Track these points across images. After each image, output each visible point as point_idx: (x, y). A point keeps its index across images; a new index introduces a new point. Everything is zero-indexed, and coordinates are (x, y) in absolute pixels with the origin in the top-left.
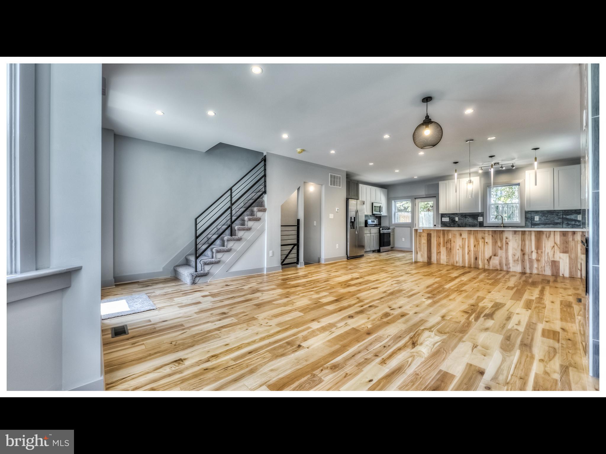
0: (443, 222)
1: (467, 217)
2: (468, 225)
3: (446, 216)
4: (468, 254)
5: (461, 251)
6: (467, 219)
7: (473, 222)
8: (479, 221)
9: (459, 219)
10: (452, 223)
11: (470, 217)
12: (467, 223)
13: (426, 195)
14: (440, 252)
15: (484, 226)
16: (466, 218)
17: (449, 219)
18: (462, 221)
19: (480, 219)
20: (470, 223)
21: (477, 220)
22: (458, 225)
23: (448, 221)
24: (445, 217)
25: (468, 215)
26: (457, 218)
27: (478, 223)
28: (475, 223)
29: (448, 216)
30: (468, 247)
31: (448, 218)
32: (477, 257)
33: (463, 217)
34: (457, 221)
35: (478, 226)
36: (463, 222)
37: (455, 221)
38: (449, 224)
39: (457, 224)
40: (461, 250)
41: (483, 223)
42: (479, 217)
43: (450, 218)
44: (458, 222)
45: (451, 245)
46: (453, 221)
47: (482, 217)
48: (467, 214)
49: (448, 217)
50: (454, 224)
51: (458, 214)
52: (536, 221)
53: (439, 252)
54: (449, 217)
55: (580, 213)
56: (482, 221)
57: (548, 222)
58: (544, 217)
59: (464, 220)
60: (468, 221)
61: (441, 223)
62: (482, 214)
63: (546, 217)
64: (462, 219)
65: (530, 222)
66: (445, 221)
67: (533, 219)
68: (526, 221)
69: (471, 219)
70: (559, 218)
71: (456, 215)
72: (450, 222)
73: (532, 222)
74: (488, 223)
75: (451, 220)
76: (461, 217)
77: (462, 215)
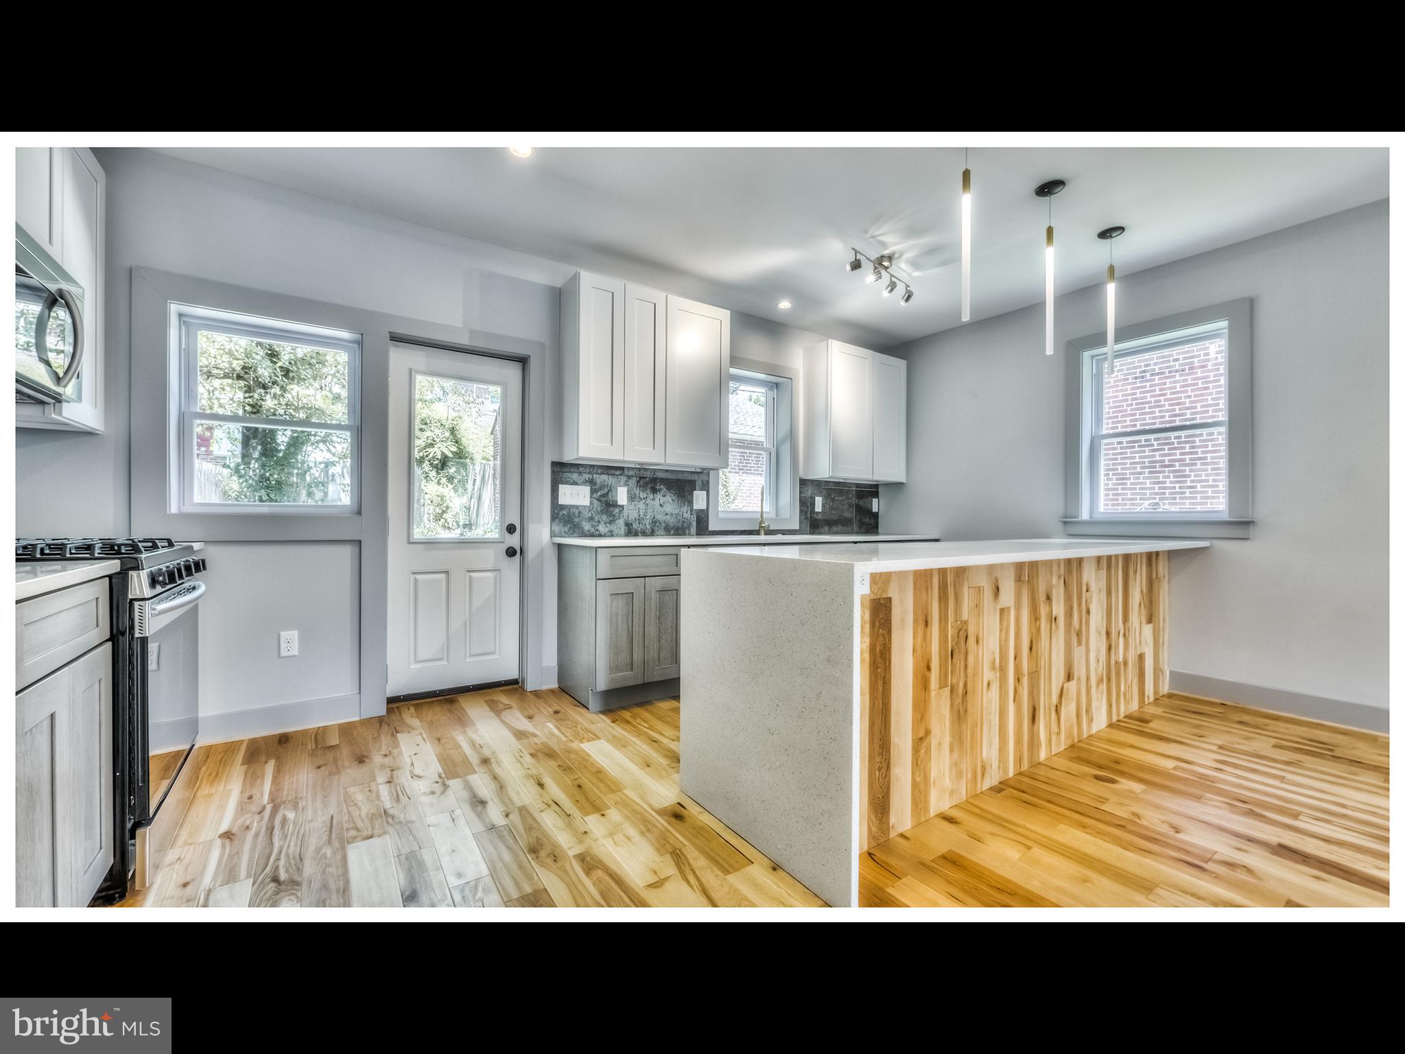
0: (563, 507)
1: (660, 490)
2: (663, 525)
3: (575, 476)
4: (1014, 701)
5: (995, 688)
6: (658, 496)
7: (676, 512)
8: (695, 507)
9: (632, 498)
10: (604, 517)
11: (669, 489)
12: (660, 517)
13: (473, 333)
14: (928, 733)
15: (711, 528)
16: (654, 491)
17: (593, 492)
18: (641, 505)
19: (699, 500)
20: (668, 517)
21: (691, 503)
22: (628, 525)
23: (588, 504)
24: (575, 483)
25: (663, 481)
26: (625, 489)
27: (694, 518)
28: (686, 515)
29: (587, 476)
30: (1015, 658)
31: (586, 490)
32: (1037, 706)
33: (646, 484)
34: (623, 507)
35: (693, 530)
36: (645, 514)
37: (615, 505)
38: (591, 519)
39: (622, 521)
40: (998, 683)
41: (708, 516)
42: (694, 492)
43: (597, 491)
44: (625, 512)
45: (966, 666)
46: (608, 505)
47: (705, 492)
48: (661, 475)
49: (585, 483)
50: (611, 522)
51: (626, 472)
52: (818, 513)
53: (921, 739)
54: (591, 482)
55: (878, 492)
56: (705, 508)
57: (836, 518)
58: (829, 501)
59: (648, 501)
60: (661, 505)
61: (554, 512)
62: (705, 478)
63: (833, 500)
64: (643, 495)
65: (807, 518)
66: (572, 506)
67: (813, 504)
68: (801, 511)
69: (670, 501)
70: (850, 505)
71: (618, 473)
72: (594, 509)
73: (811, 517)
74: (721, 515)
75: (598, 500)
76: (638, 488)
77: (641, 478)
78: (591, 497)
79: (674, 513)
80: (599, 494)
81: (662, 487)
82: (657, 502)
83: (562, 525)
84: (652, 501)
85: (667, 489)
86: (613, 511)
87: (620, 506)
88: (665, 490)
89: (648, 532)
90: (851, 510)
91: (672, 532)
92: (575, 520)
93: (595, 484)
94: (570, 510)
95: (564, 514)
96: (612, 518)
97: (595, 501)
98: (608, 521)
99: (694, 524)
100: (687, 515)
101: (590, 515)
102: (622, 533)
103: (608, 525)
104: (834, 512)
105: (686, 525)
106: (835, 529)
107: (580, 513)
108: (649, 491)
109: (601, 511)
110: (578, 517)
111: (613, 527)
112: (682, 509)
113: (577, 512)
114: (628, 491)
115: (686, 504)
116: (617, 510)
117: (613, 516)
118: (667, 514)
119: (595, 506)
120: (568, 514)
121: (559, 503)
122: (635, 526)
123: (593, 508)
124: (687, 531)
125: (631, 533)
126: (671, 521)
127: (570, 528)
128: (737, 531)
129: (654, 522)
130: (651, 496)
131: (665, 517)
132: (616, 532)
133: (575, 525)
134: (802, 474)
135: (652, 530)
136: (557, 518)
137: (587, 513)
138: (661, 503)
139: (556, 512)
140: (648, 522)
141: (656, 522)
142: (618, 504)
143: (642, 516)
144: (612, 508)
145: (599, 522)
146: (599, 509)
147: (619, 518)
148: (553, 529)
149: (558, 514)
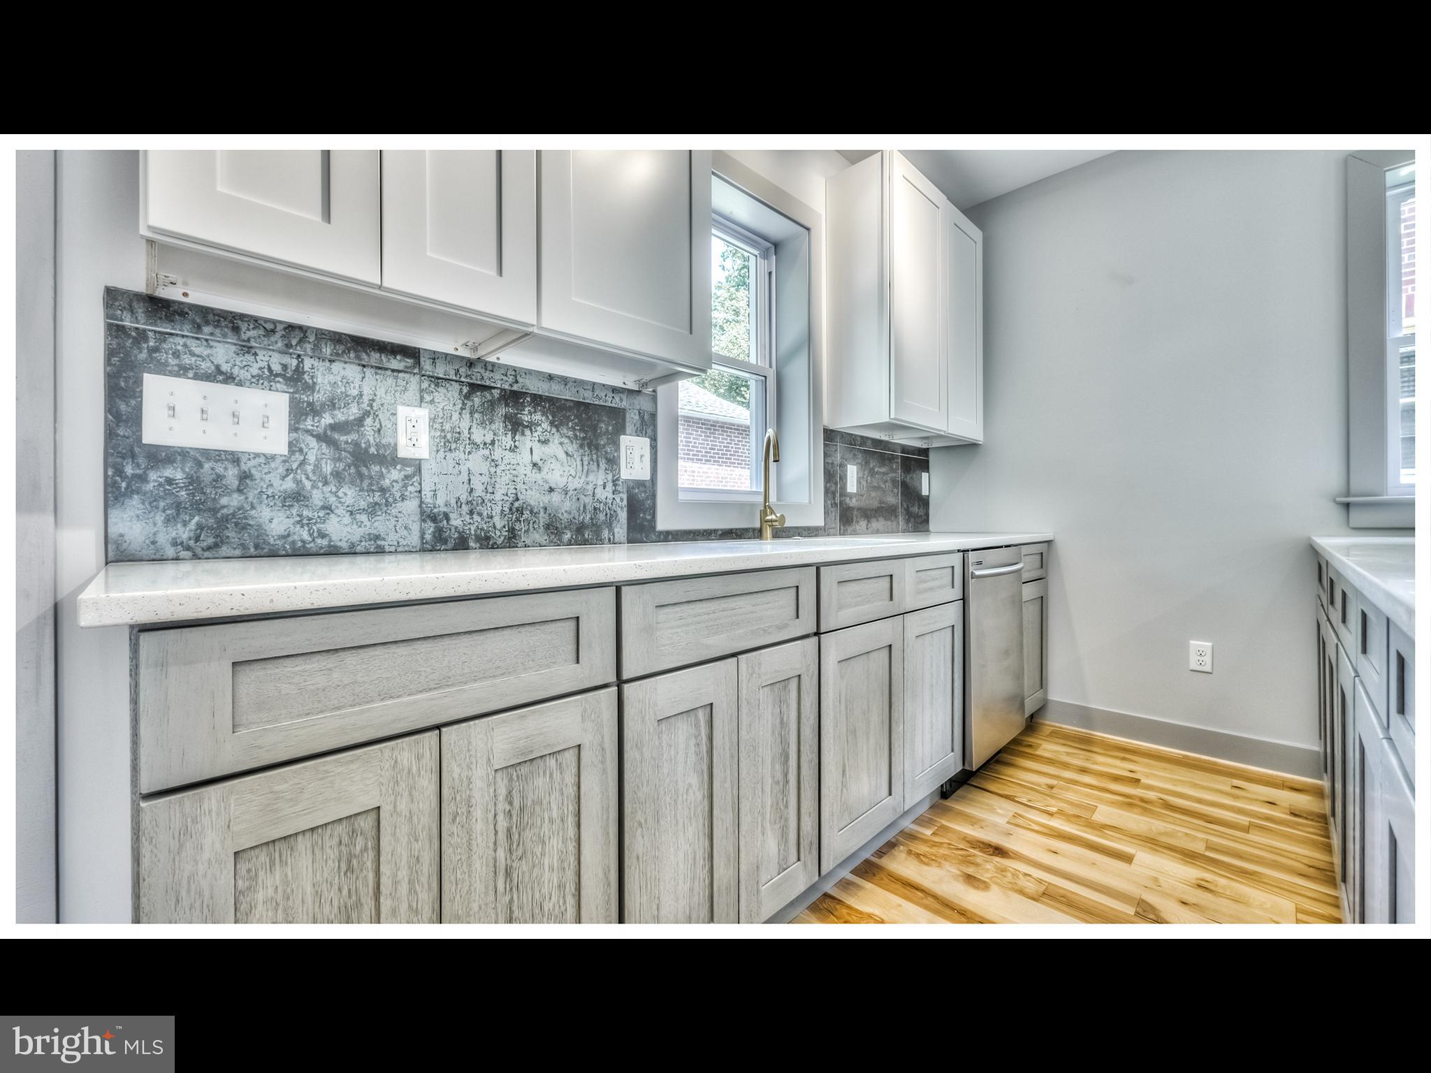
0: (160, 456)
1: (531, 426)
2: (543, 518)
3: (218, 352)
6: (527, 441)
8: (625, 474)
9: (448, 441)
10: (349, 494)
11: (556, 424)
12: (533, 497)
15: (661, 525)
16: (515, 426)
17: (299, 412)
18: (476, 462)
19: (633, 457)
20: (556, 498)
21: (613, 462)
22: (432, 519)
23: (281, 448)
24: (221, 377)
25: (537, 400)
26: (423, 414)
27: (622, 501)
28: (602, 494)
29: (274, 360)
31: (277, 402)
33: (489, 407)
34: (418, 465)
35: (621, 530)
36: (490, 488)
37: (389, 458)
38: (296, 496)
39: (411, 506)
41: (653, 496)
42: (622, 437)
43: (315, 410)
44: (424, 480)
46: (361, 457)
47: (647, 441)
48: (533, 387)
49: (267, 378)
50: (373, 510)
51: (425, 364)
52: (851, 496)
54: (292, 382)
55: (928, 462)
56: (648, 477)
57: (876, 504)
58: (866, 472)
59: (498, 453)
60: (535, 465)
61: (119, 472)
62: (646, 405)
63: (872, 473)
64: (479, 435)
65: (836, 504)
66: (206, 453)
67: (843, 478)
68: (827, 491)
69: (562, 456)
70: (894, 481)
71: (396, 363)
72: (309, 468)
73: (841, 502)
74: (682, 496)
75: (322, 438)
76: (466, 416)
77: (474, 388)
78: (293, 429)
79: (571, 487)
80: (327, 419)
81: (538, 417)
82: (524, 458)
83: (160, 518)
84: (508, 455)
85: (552, 423)
86: (382, 476)
87: (406, 462)
88: (545, 425)
89: (499, 537)
90: (895, 490)
91: (567, 536)
92: (224, 501)
93: (311, 388)
94: (200, 465)
95: (170, 481)
96: (377, 497)
97: (313, 442)
98: (363, 504)
99: (623, 515)
100: (604, 494)
101: (289, 484)
102: (415, 540)
103: (363, 518)
104: (873, 494)
105: (602, 517)
106: (875, 524)
107: (245, 477)
108: (498, 425)
109: (337, 475)
110: (239, 491)
111: (381, 525)
112: (591, 478)
113: (231, 474)
114: (433, 420)
115: (603, 465)
116: (395, 474)
117: (383, 490)
118: (551, 490)
119: (312, 458)
120: (193, 482)
121: (143, 442)
122: (456, 521)
123: (303, 463)
124: (605, 534)
125: (445, 541)
126: (565, 507)
127: (200, 527)
128: (715, 531)
129: (517, 510)
130: (507, 441)
131: (546, 499)
132: (390, 540)
133: (226, 519)
134: (827, 421)
135: (512, 530)
136: (130, 492)
137: (277, 482)
138: (536, 458)
139: (129, 470)
140: (498, 509)
141: (520, 511)
142: (402, 453)
143: (479, 491)
144: (375, 469)
145: (327, 508)
146: (328, 468)
147: (403, 498)
148: (113, 530)
149: (143, 478)
